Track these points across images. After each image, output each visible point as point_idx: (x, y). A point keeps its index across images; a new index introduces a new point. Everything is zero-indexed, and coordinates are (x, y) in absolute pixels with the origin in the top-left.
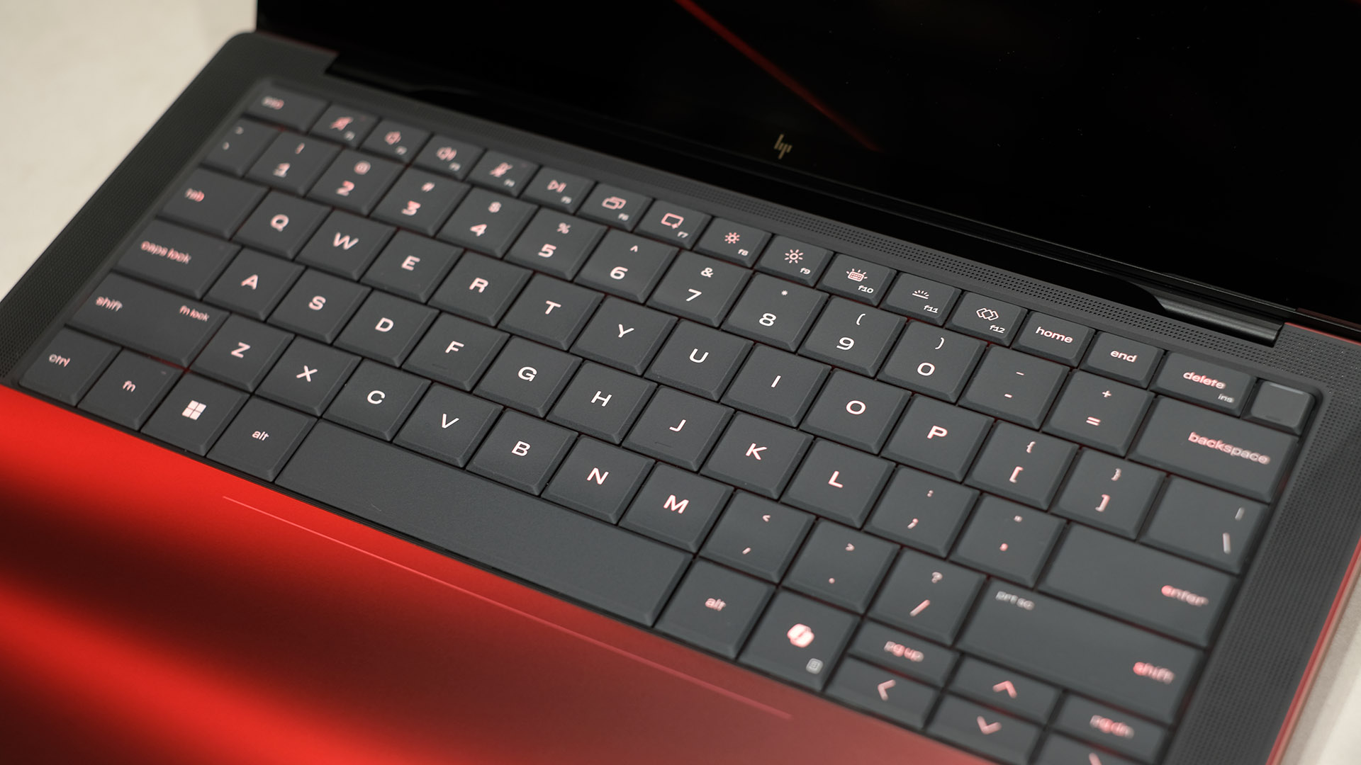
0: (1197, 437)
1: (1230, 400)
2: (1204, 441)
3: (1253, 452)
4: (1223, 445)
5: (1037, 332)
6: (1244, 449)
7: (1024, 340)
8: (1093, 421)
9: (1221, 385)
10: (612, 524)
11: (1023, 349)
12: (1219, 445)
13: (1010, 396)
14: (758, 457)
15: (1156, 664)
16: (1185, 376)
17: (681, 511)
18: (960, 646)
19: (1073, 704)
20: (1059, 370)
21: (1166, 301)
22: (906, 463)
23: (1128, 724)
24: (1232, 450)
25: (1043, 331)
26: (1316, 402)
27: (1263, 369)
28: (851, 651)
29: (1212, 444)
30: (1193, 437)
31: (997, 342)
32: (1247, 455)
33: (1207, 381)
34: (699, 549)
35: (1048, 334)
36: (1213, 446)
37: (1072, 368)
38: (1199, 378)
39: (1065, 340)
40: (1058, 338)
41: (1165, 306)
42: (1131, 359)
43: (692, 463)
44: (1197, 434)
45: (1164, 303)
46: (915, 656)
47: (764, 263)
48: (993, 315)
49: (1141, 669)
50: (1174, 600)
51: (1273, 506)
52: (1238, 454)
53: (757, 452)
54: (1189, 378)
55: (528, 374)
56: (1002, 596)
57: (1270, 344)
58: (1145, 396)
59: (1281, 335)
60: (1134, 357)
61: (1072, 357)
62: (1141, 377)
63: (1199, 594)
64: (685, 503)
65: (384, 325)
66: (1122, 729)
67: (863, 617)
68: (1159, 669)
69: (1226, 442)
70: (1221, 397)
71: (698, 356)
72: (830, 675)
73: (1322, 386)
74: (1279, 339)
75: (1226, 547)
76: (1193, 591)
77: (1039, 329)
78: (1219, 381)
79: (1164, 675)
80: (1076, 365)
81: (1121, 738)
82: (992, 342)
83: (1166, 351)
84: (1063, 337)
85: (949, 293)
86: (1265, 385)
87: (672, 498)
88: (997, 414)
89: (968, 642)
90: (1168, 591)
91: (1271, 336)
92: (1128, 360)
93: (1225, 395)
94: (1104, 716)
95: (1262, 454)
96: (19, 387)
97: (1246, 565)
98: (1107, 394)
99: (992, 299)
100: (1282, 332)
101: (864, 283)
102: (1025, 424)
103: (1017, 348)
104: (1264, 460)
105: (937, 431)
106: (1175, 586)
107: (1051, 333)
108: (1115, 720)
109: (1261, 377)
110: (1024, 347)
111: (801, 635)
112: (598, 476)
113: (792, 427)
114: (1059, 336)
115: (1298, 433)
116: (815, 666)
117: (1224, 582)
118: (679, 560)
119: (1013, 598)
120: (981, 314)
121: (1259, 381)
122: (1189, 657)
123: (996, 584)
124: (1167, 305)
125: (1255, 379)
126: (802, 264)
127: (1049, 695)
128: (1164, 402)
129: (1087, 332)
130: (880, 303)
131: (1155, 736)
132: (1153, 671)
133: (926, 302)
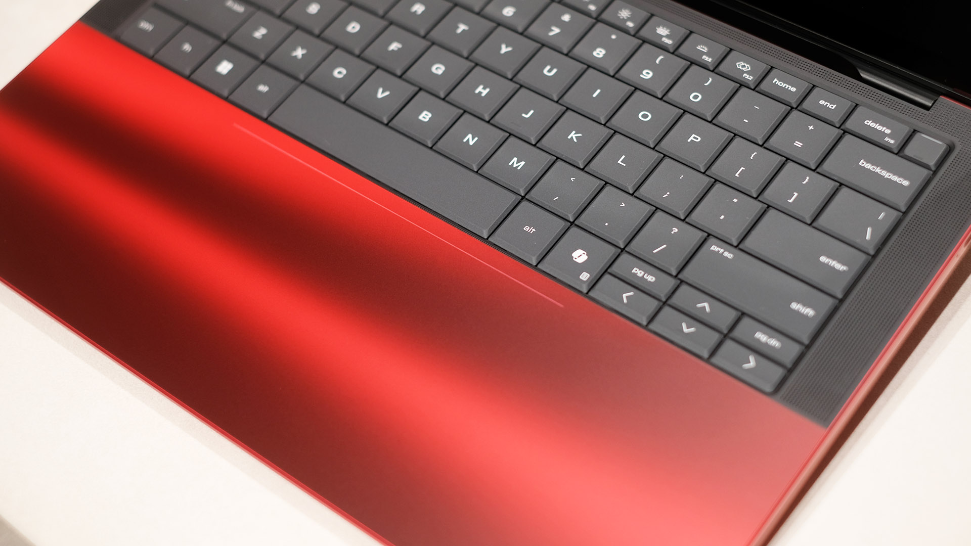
0: (865, 163)
1: (892, 142)
2: (869, 166)
3: (900, 177)
4: (881, 170)
5: (774, 82)
6: (894, 174)
7: (764, 86)
8: (798, 144)
9: (888, 131)
10: (474, 171)
11: (762, 92)
12: (878, 170)
13: (747, 121)
14: (575, 140)
15: (805, 305)
16: (865, 122)
17: (519, 168)
18: (680, 276)
19: (746, 322)
20: (784, 108)
21: (863, 72)
22: (670, 156)
23: (778, 340)
24: (886, 174)
25: (778, 81)
26: (950, 149)
27: (919, 125)
28: (609, 271)
29: (874, 168)
30: (862, 163)
31: (746, 85)
32: (895, 178)
33: (879, 128)
34: (526, 194)
35: (781, 84)
36: (874, 170)
37: (792, 108)
38: (875, 125)
39: (791, 90)
40: (786, 88)
41: (862, 75)
42: (832, 107)
43: (532, 139)
44: (865, 161)
45: (862, 73)
46: (651, 279)
47: (605, 16)
48: (746, 67)
49: (795, 306)
50: (826, 265)
51: (905, 213)
52: (889, 178)
53: (576, 137)
54: (868, 124)
55: (438, 69)
56: (714, 248)
57: (927, 108)
58: (837, 132)
59: (936, 104)
60: (834, 106)
61: (794, 103)
62: (837, 121)
63: (843, 264)
64: (523, 163)
65: (354, 27)
66: (774, 343)
67: (623, 250)
68: (807, 308)
69: (883, 168)
70: (887, 139)
71: (550, 71)
72: (593, 285)
73: (956, 141)
74: (934, 106)
75: (868, 237)
76: (840, 262)
77: (776, 80)
78: (887, 128)
79: (809, 312)
80: (795, 106)
81: (773, 348)
82: (742, 85)
83: (857, 105)
84: (790, 87)
85: (721, 50)
86: (918, 135)
87: (515, 159)
88: (736, 132)
89: (686, 275)
90: (823, 259)
91: (928, 103)
92: (830, 107)
93: (889, 137)
94: (764, 333)
95: (905, 179)
96: (118, 39)
97: (878, 251)
98: (811, 128)
99: (748, 56)
100: (937, 102)
101: (667, 36)
102: (752, 140)
103: (759, 91)
104: (906, 183)
105: (694, 138)
106: (828, 257)
107: (783, 84)
108: (771, 337)
109: (916, 129)
110: (763, 90)
111: (579, 256)
112: (470, 139)
113: (601, 124)
114: (787, 86)
115: (933, 169)
116: (585, 276)
117: (862, 258)
118: (513, 198)
119: (722, 251)
120: (740, 65)
121: (915, 131)
122: (828, 303)
123: (712, 240)
124: (864, 75)
125: (913, 130)
126: (629, 19)
127: (732, 315)
128: (848, 137)
129: (807, 86)
130: (675, 52)
131: (795, 350)
132: (803, 309)
133: (704, 53)
